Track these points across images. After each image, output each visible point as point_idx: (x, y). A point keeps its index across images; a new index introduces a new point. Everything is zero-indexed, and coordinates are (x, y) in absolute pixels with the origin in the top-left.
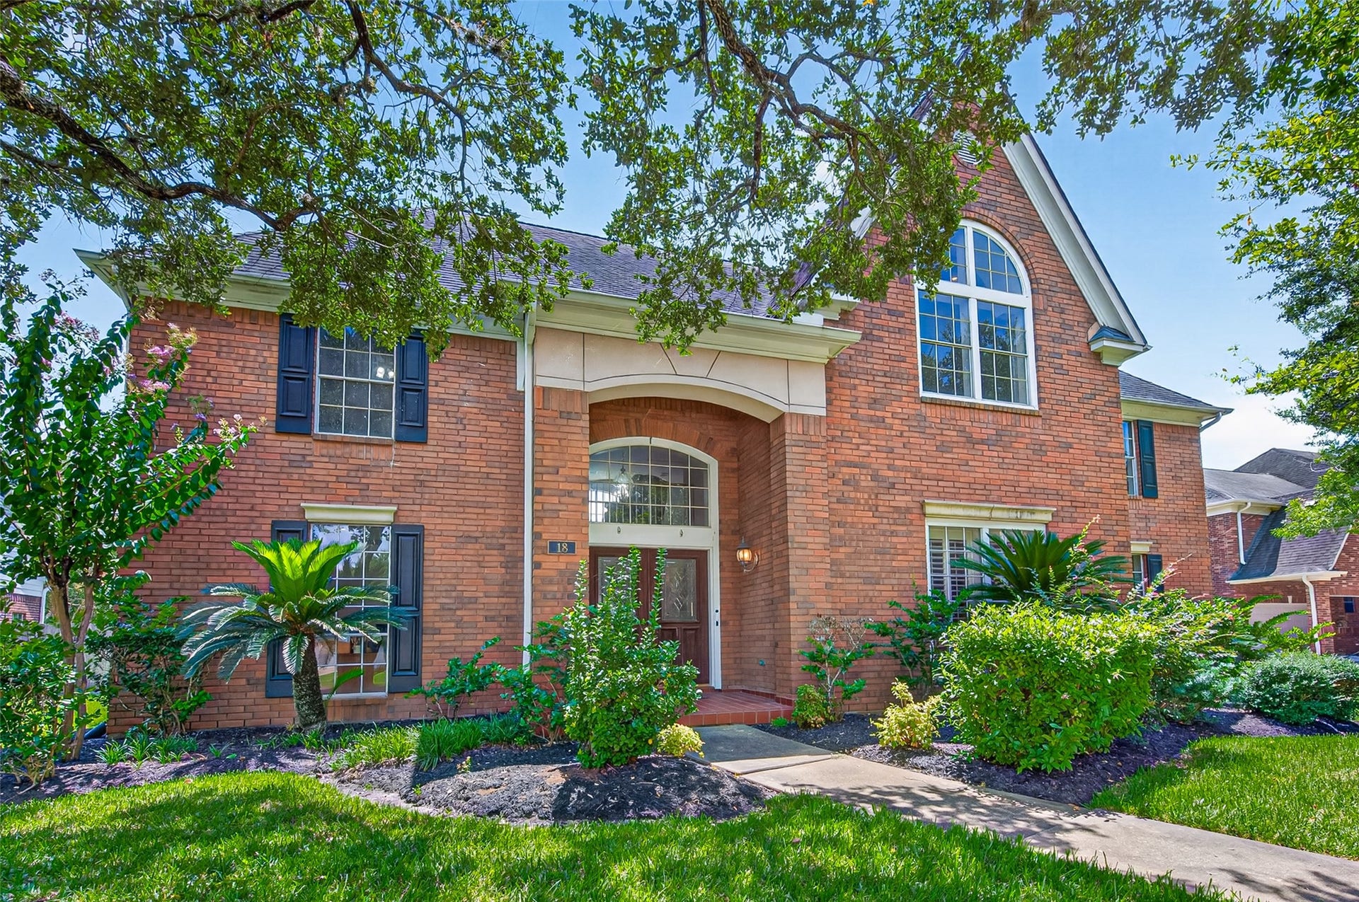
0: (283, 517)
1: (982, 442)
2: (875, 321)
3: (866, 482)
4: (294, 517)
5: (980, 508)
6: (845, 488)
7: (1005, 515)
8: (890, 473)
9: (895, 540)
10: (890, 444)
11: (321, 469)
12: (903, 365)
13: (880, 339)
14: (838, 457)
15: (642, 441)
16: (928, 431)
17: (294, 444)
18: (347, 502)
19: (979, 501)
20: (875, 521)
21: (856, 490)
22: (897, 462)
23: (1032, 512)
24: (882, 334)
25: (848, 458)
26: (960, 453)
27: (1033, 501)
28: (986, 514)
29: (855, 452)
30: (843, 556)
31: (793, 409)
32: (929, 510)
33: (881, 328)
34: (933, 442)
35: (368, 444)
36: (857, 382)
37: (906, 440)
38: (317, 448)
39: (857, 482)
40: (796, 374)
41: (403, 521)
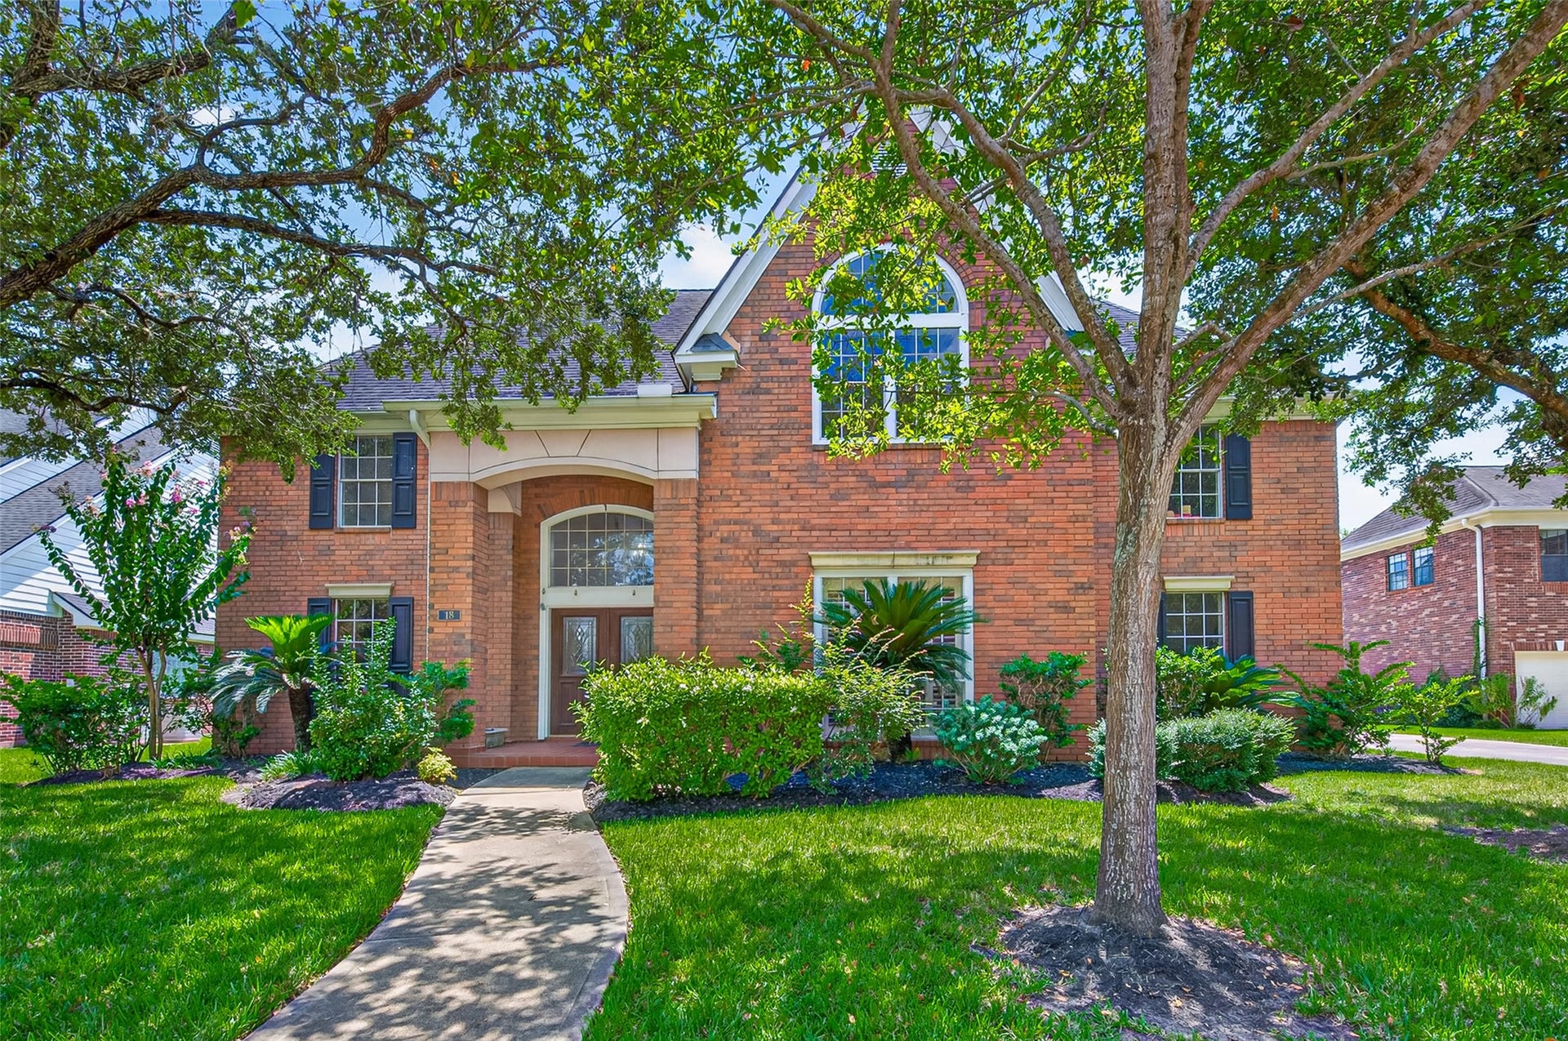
0: (315, 595)
1: (887, 485)
2: (763, 374)
3: (746, 537)
4: (322, 595)
5: (879, 556)
6: (724, 546)
7: (912, 561)
8: (775, 527)
9: (776, 594)
10: (775, 498)
11: (341, 555)
12: (793, 414)
13: (768, 392)
14: (716, 516)
15: (599, 508)
16: (820, 479)
17: (323, 536)
18: (358, 581)
19: (881, 549)
20: (756, 576)
21: (736, 548)
22: (782, 516)
23: (950, 557)
24: (770, 385)
25: (727, 517)
26: (862, 499)
27: (953, 544)
28: (888, 562)
29: (736, 510)
30: (718, 612)
31: (663, 476)
32: (815, 562)
33: (771, 379)
34: (826, 491)
35: (373, 532)
36: (740, 439)
37: (793, 492)
38: (338, 539)
39: (737, 540)
40: (666, 442)
41: (398, 594)
